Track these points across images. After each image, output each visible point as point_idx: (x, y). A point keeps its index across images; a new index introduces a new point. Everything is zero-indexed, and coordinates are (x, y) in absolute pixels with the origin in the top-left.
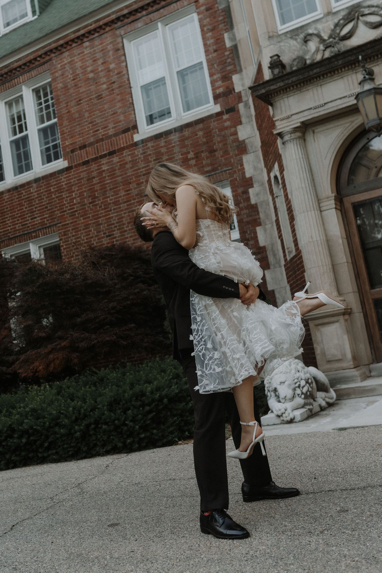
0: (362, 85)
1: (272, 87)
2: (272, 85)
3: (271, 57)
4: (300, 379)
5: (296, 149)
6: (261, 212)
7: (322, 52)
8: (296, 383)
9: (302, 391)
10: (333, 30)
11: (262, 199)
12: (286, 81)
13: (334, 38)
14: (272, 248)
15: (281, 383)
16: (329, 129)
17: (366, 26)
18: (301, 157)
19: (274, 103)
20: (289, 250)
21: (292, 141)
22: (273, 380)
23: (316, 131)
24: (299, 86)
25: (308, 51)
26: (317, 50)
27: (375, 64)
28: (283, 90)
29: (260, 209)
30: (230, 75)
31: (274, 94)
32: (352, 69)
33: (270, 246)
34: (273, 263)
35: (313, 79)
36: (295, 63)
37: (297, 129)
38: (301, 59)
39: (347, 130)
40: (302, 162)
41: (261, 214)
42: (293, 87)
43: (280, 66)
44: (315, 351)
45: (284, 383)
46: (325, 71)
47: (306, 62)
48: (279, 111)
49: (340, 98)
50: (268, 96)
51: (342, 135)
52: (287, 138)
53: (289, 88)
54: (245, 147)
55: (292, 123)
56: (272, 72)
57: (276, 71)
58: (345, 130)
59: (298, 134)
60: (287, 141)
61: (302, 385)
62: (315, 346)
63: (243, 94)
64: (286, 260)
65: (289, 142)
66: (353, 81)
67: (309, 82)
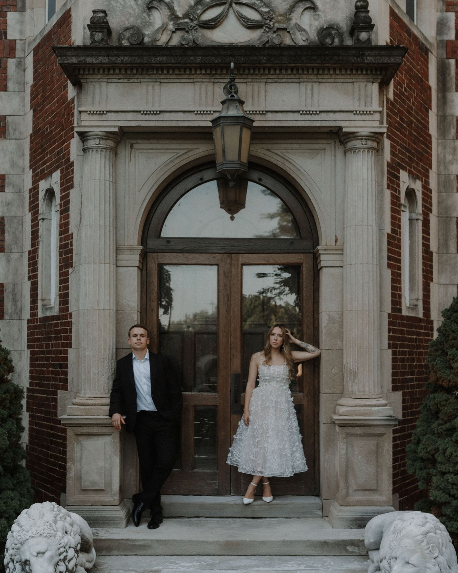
0: (226, 105)
1: (90, 60)
2: (91, 55)
3: (94, 12)
4: (67, 547)
5: (103, 165)
6: (9, 232)
7: (169, 32)
8: (60, 555)
9: (66, 566)
10: (191, 7)
11: (13, 214)
12: (113, 59)
13: (192, 20)
14: (14, 290)
15: (38, 553)
16: (156, 149)
17: (239, 20)
18: (107, 178)
19: (84, 84)
20: (44, 303)
21: (99, 150)
22: (25, 547)
23: (135, 146)
24: (129, 72)
25: (150, 24)
26: (164, 28)
27: (242, 80)
28: (104, 69)
29: (7, 227)
30: (5, 9)
31: (89, 71)
32: (211, 75)
33: (11, 286)
34: (10, 311)
35: (153, 69)
36: (127, 34)
37: (110, 136)
38: (137, 32)
39: (181, 159)
40: (108, 186)
41: (6, 234)
42: (120, 70)
43: (105, 30)
44: (68, 473)
45: (44, 553)
46: (173, 64)
47: (143, 39)
48: (90, 98)
49: (184, 112)
50: (79, 70)
51: (172, 165)
52: (92, 143)
53: (114, 70)
54: (5, 127)
55: (105, 123)
56: (92, 36)
57: (98, 36)
58: (178, 157)
59: (111, 143)
60: (92, 148)
61: (68, 558)
62: (68, 464)
63: (18, 46)
64: (34, 314)
65: (95, 150)
66: (206, 94)
67: (145, 72)
